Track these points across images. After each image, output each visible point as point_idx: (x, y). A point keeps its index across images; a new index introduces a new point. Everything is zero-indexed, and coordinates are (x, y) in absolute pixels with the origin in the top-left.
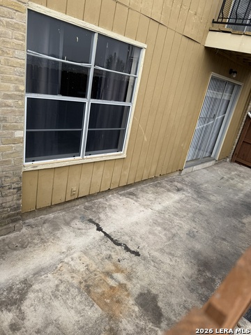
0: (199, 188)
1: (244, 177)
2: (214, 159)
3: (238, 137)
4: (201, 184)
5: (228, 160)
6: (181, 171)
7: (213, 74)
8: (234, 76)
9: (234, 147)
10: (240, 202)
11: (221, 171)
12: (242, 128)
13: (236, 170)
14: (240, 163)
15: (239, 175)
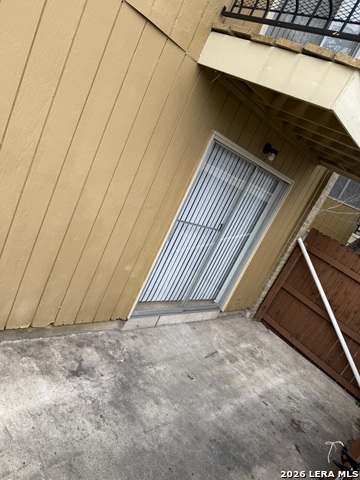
0: (139, 374)
1: (260, 361)
2: (218, 308)
3: (274, 278)
4: (152, 364)
5: (248, 314)
6: (123, 321)
7: (215, 135)
8: (271, 158)
9: (264, 293)
10: (212, 433)
11: (219, 336)
12: (283, 263)
13: (254, 339)
14: (269, 326)
15: (252, 353)
